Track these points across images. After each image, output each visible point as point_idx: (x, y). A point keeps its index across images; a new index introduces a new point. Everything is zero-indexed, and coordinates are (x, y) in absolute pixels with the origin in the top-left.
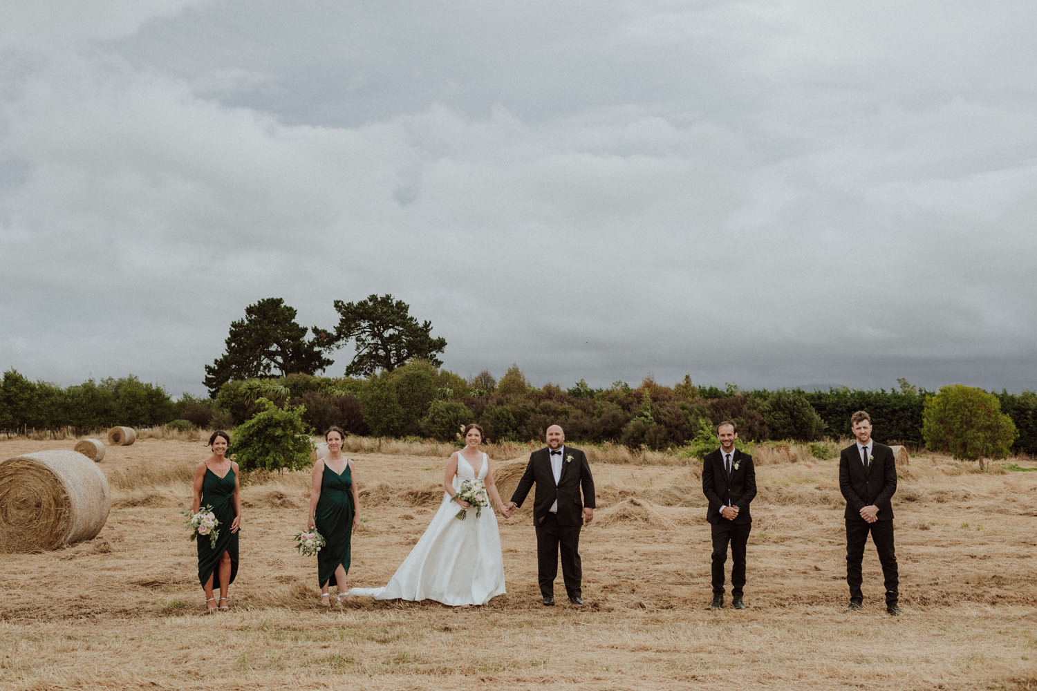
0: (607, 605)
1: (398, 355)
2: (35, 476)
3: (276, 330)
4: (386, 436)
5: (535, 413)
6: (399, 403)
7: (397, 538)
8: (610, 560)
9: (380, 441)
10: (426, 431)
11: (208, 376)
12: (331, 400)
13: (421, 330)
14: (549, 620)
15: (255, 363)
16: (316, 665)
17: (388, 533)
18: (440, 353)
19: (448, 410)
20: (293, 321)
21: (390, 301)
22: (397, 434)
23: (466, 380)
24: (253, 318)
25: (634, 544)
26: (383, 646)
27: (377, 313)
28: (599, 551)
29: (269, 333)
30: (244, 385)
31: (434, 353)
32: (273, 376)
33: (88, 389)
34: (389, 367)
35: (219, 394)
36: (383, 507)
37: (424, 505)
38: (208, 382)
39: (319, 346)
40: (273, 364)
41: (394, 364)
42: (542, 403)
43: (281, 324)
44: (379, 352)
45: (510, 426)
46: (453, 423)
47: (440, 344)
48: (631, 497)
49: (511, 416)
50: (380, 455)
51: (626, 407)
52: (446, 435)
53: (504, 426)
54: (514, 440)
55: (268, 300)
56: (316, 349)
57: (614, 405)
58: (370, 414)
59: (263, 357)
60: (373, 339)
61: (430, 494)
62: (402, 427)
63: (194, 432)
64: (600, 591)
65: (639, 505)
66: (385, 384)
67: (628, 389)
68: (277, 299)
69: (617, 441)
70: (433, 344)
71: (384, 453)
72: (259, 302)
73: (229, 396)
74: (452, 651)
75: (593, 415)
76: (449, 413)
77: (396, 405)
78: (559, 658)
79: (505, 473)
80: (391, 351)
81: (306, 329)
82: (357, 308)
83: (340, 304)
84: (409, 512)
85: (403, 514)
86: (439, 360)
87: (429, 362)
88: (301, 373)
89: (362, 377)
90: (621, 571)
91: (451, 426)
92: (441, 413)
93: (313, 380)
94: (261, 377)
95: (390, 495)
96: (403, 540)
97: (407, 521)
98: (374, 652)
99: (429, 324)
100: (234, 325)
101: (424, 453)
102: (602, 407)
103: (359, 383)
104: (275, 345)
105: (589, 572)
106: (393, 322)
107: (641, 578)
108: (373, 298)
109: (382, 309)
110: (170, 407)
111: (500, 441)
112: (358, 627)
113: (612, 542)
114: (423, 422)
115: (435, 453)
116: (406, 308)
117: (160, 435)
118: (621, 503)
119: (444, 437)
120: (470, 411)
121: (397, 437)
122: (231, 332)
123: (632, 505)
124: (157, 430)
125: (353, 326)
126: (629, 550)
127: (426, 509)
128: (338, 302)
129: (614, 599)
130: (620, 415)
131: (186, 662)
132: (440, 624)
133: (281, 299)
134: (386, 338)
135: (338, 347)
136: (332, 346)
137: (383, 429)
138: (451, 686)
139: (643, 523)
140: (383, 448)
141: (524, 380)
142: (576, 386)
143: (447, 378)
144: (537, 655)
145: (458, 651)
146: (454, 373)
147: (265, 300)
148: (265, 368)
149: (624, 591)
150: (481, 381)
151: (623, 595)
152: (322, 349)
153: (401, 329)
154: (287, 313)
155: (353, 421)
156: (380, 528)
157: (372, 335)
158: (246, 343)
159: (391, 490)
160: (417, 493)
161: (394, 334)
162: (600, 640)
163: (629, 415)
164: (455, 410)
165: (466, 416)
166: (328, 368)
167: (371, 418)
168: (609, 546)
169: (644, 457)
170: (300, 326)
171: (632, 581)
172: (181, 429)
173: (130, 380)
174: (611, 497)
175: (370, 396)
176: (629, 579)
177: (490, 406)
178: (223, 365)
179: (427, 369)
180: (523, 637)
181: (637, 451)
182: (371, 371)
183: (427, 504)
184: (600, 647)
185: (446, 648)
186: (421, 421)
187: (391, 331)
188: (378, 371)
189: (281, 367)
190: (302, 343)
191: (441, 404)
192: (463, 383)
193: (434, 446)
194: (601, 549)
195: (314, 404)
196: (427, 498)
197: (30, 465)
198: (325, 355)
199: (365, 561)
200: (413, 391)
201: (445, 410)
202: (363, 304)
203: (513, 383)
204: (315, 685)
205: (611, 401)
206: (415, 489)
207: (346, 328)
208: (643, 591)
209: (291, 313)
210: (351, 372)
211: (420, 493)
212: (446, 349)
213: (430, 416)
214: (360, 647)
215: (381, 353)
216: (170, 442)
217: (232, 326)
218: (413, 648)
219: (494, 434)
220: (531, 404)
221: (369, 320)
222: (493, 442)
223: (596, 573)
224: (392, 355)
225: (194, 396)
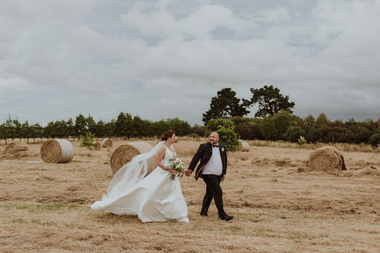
0: (358, 211)
1: (275, 109)
2: (131, 151)
3: (228, 100)
4: (270, 140)
5: (331, 131)
6: (275, 127)
7: (269, 179)
8: (361, 191)
9: (268, 142)
10: (286, 139)
11: (204, 118)
12: (249, 126)
13: (285, 99)
14: (330, 216)
15: (221, 113)
16: (226, 230)
17: (265, 177)
18: (292, 108)
19: (295, 130)
20: (235, 96)
21: (272, 88)
22: (274, 139)
23: (302, 118)
24: (220, 95)
25: (372, 185)
26: (255, 224)
27: (267, 93)
28: (356, 187)
29: (226, 101)
30: (216, 121)
31: (290, 108)
32: (227, 118)
33: (162, 122)
34: (272, 114)
35: (207, 124)
36: (265, 167)
37: (282, 166)
38: (204, 120)
39: (245, 106)
40: (227, 113)
41: (274, 113)
42: (334, 128)
43: (230, 98)
44: (268, 108)
45: (321, 137)
46: (297, 135)
47: (292, 105)
48: (371, 165)
49: (321, 133)
50: (268, 147)
51: (371, 129)
52: (294, 140)
53: (318, 137)
54: (322, 142)
55: (225, 89)
56: (244, 107)
57: (366, 128)
58: (264, 132)
59: (224, 110)
60: (265, 103)
61: (285, 162)
62: (277, 137)
63: (199, 138)
64: (355, 205)
65: (375, 168)
66: (270, 120)
67: (372, 122)
68: (229, 88)
69: (366, 143)
70: (289, 105)
71: (269, 147)
72: (222, 89)
73: (211, 125)
74: (285, 228)
75: (356, 132)
76: (295, 132)
77: (274, 128)
78: (333, 234)
79: (316, 154)
80: (273, 107)
81: (239, 100)
82: (259, 91)
83: (253, 90)
84: (276, 169)
85: (272, 170)
86: (292, 111)
87: (287, 111)
88: (238, 116)
89: (261, 118)
90: (366, 196)
91: (296, 136)
92: (292, 131)
93: (242, 119)
94: (223, 118)
95: (268, 162)
96: (271, 180)
97: (274, 172)
98: (251, 226)
99: (288, 97)
100: (213, 98)
101: (285, 147)
102: (360, 129)
103: (260, 120)
104: (228, 106)
105: (351, 196)
106: (273, 96)
107: (375, 199)
108: (266, 87)
109: (269, 91)
110: (190, 129)
111: (316, 143)
112: (245, 214)
113: (362, 184)
114: (285, 135)
115: (289, 147)
116: (279, 91)
117: (187, 139)
118: (367, 167)
119: (293, 141)
120: (304, 131)
121: (274, 141)
122: (212, 101)
123: (372, 168)
124: (185, 137)
125: (258, 98)
126: (370, 187)
127: (282, 168)
128: (252, 89)
129: (361, 208)
130: (368, 133)
131: (174, 225)
132: (281, 215)
133: (230, 88)
134: (271, 103)
135: (252, 106)
136: (250, 106)
137: (269, 138)
138: (282, 243)
139: (377, 176)
140: (269, 144)
141: (327, 118)
142: (349, 121)
143: (295, 118)
144: (324, 232)
145: (287, 228)
146: (297, 116)
147: (224, 89)
148: (224, 114)
149: (366, 205)
150: (309, 119)
151: (366, 207)
152: (246, 107)
153: (277, 99)
154: (232, 94)
155: (257, 134)
156: (262, 175)
157: (265, 101)
158: (218, 105)
159: (269, 160)
160: (279, 161)
161: (274, 101)
162: (354, 227)
163: (372, 132)
164: (298, 130)
165: (302, 132)
166: (248, 114)
167: (264, 133)
168: (361, 185)
169: (378, 150)
170: (237, 99)
171: (371, 201)
172: (194, 137)
173: (176, 119)
174: (362, 165)
175: (264, 125)
176: (369, 200)
177: (312, 129)
178: (209, 113)
179: (287, 115)
180: (318, 224)
181: (375, 147)
182: (265, 115)
183: (283, 166)
184: (354, 230)
185: (282, 226)
186: (284, 134)
187: (272, 100)
188: (268, 115)
189: (231, 114)
190: (238, 105)
191: (292, 128)
192: (302, 119)
193: (289, 144)
194: (356, 186)
195: (242, 128)
196: (283, 164)
197: (130, 147)
198: (247, 109)
199: (254, 187)
200: (281, 123)
201: (294, 130)
202: (262, 89)
203: (322, 120)
204: (223, 239)
205: (364, 126)
206: (279, 160)
207: (255, 99)
208: (375, 205)
209: (234, 93)
210: (257, 116)
211: (280, 161)
212: (294, 106)
213: (288, 132)
214: (244, 223)
215: (269, 108)
216: (190, 141)
217: (212, 99)
218: (268, 225)
219: (314, 140)
220: (329, 128)
221: (264, 95)
222: (313, 143)
223: (354, 196)
224: (273, 109)
225: (199, 125)
